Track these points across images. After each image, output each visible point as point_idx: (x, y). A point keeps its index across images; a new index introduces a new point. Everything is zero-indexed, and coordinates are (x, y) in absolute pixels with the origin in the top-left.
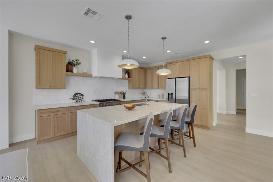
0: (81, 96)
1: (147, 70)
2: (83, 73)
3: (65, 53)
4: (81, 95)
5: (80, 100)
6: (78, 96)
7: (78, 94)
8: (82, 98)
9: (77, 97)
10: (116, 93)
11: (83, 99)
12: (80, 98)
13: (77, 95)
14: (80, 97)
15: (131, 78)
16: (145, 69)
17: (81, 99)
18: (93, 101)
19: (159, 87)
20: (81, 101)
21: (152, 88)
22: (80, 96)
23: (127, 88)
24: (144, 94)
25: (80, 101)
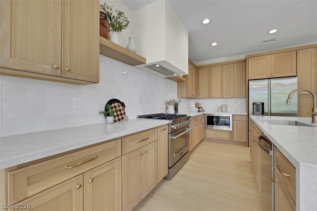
0: (121, 108)
1: (200, 70)
4: (120, 104)
5: (120, 117)
6: (115, 107)
7: (114, 103)
8: (122, 112)
9: (114, 109)
10: (170, 103)
11: (124, 113)
12: (119, 113)
13: (113, 105)
14: (120, 110)
16: (196, 68)
17: (121, 114)
19: (224, 95)
20: (123, 118)
22: (119, 106)
23: (176, 95)
24: (197, 106)
25: (119, 120)
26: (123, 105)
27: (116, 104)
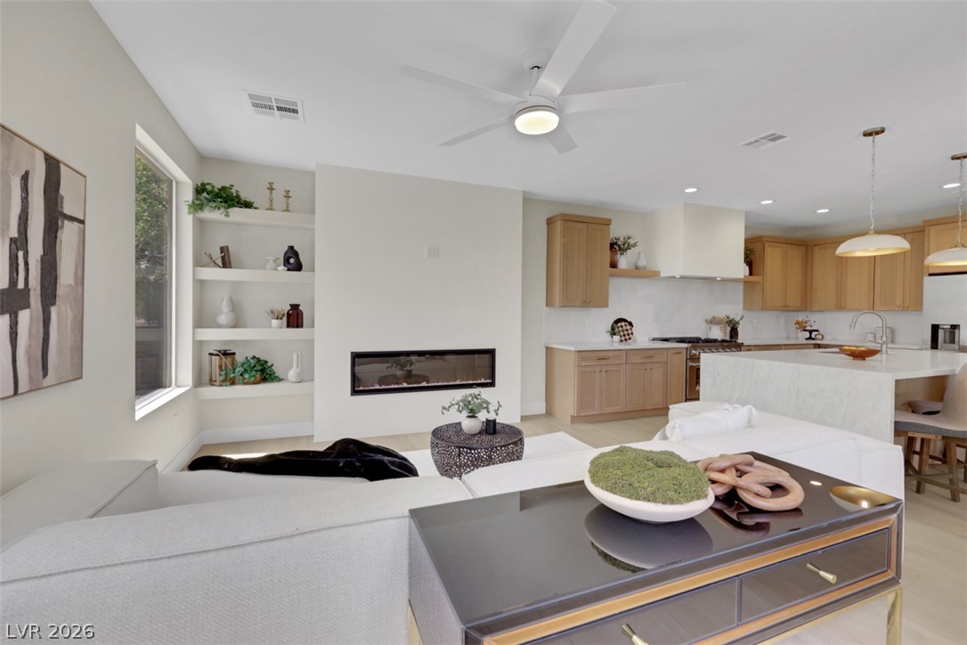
0: (628, 327)
1: (816, 249)
2: (637, 268)
3: (607, 223)
4: (627, 324)
5: (627, 337)
6: (622, 326)
7: (621, 322)
8: (630, 332)
9: (620, 329)
10: (713, 322)
11: (632, 333)
12: (626, 333)
13: (619, 325)
14: (627, 330)
15: (760, 275)
16: (807, 246)
17: (628, 334)
18: (654, 339)
19: (877, 304)
20: (630, 339)
21: (840, 307)
23: (741, 306)
24: (802, 326)
25: (626, 340)
26: (630, 324)
27: (623, 324)
